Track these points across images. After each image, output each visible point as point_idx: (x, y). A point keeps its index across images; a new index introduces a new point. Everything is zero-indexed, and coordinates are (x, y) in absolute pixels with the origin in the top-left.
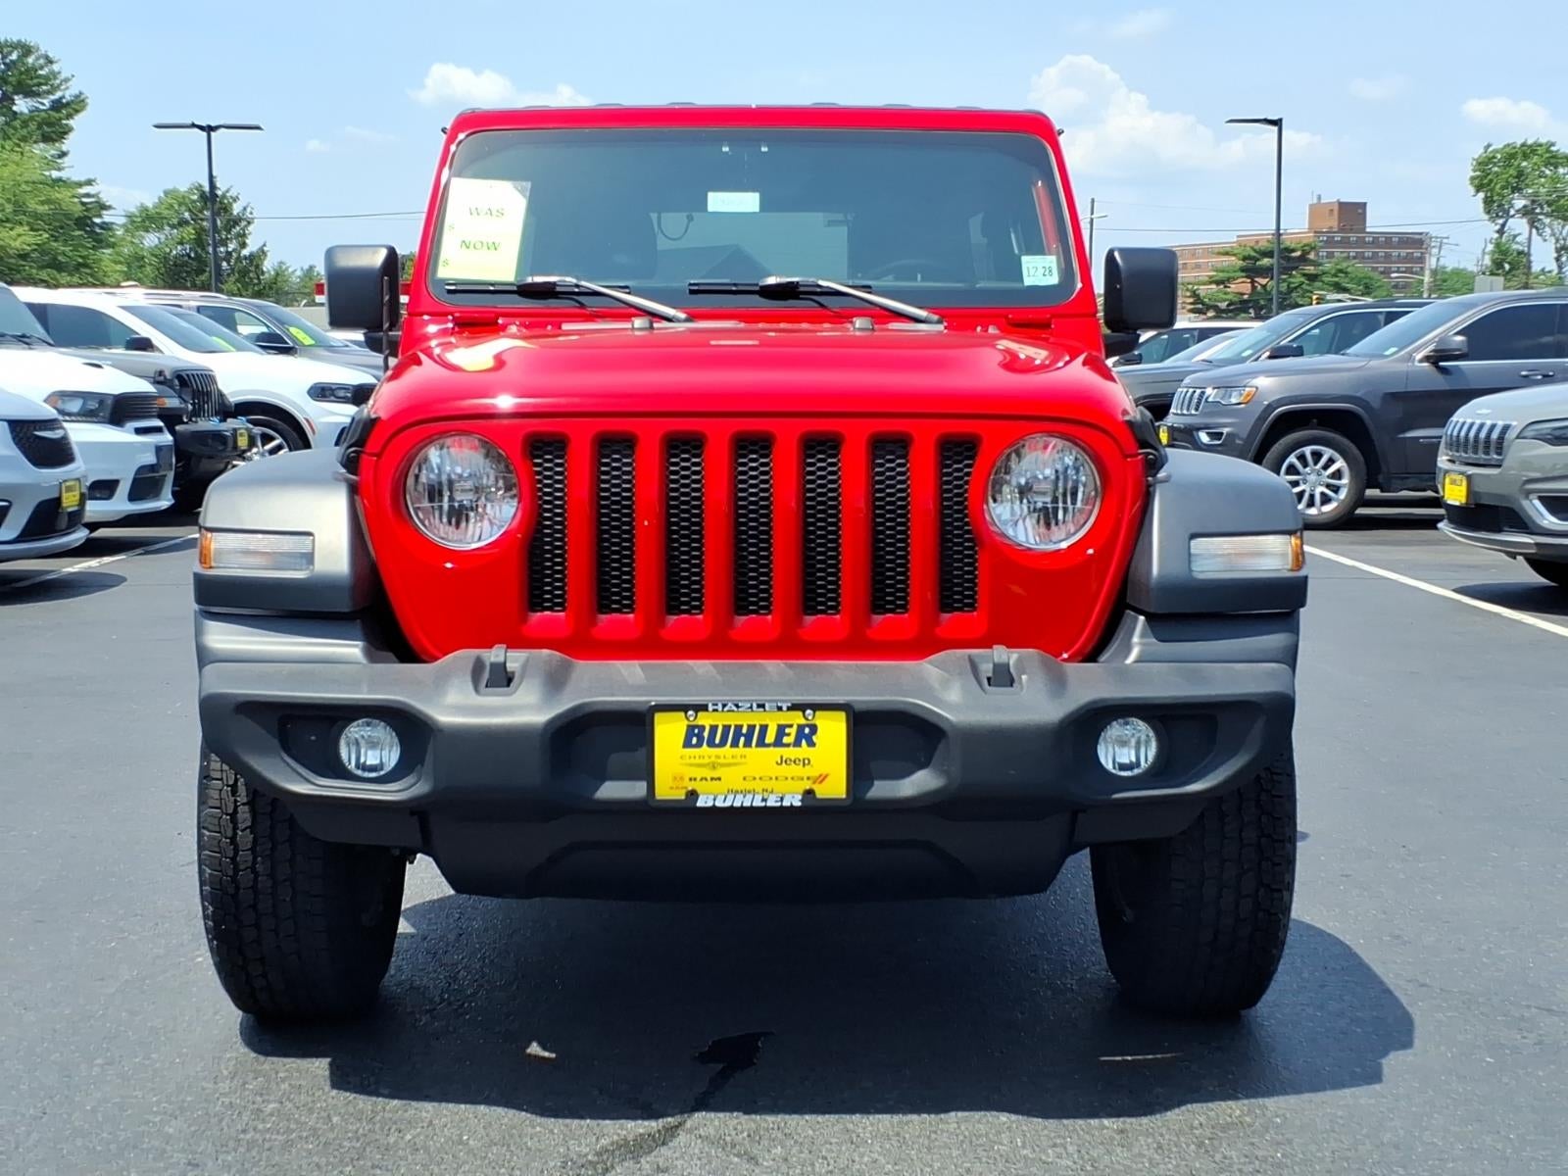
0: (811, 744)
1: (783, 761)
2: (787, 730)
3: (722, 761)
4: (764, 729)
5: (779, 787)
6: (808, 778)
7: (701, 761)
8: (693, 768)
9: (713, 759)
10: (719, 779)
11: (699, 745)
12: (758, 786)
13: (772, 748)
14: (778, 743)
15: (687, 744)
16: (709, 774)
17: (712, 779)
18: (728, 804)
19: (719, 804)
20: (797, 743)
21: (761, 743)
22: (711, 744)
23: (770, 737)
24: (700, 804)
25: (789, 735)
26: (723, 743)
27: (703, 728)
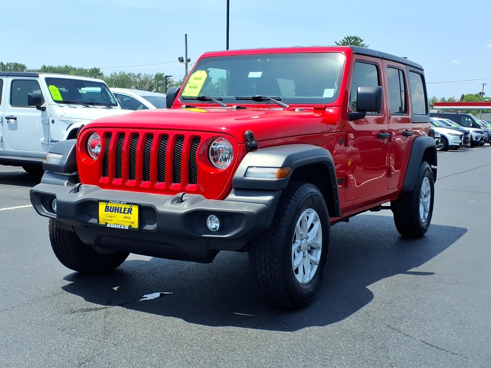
0: (131, 214)
1: (125, 217)
2: (126, 209)
3: (112, 216)
4: (121, 208)
5: (125, 224)
6: (130, 222)
7: (108, 215)
8: (107, 217)
9: (111, 215)
10: (112, 220)
11: (108, 211)
12: (120, 223)
13: (123, 214)
14: (124, 213)
15: (106, 211)
16: (110, 219)
17: (111, 220)
18: (113, 227)
19: (112, 227)
20: (128, 213)
21: (121, 212)
22: (110, 211)
23: (122, 211)
24: (108, 226)
25: (126, 210)
26: (112, 212)
27: (109, 207)
